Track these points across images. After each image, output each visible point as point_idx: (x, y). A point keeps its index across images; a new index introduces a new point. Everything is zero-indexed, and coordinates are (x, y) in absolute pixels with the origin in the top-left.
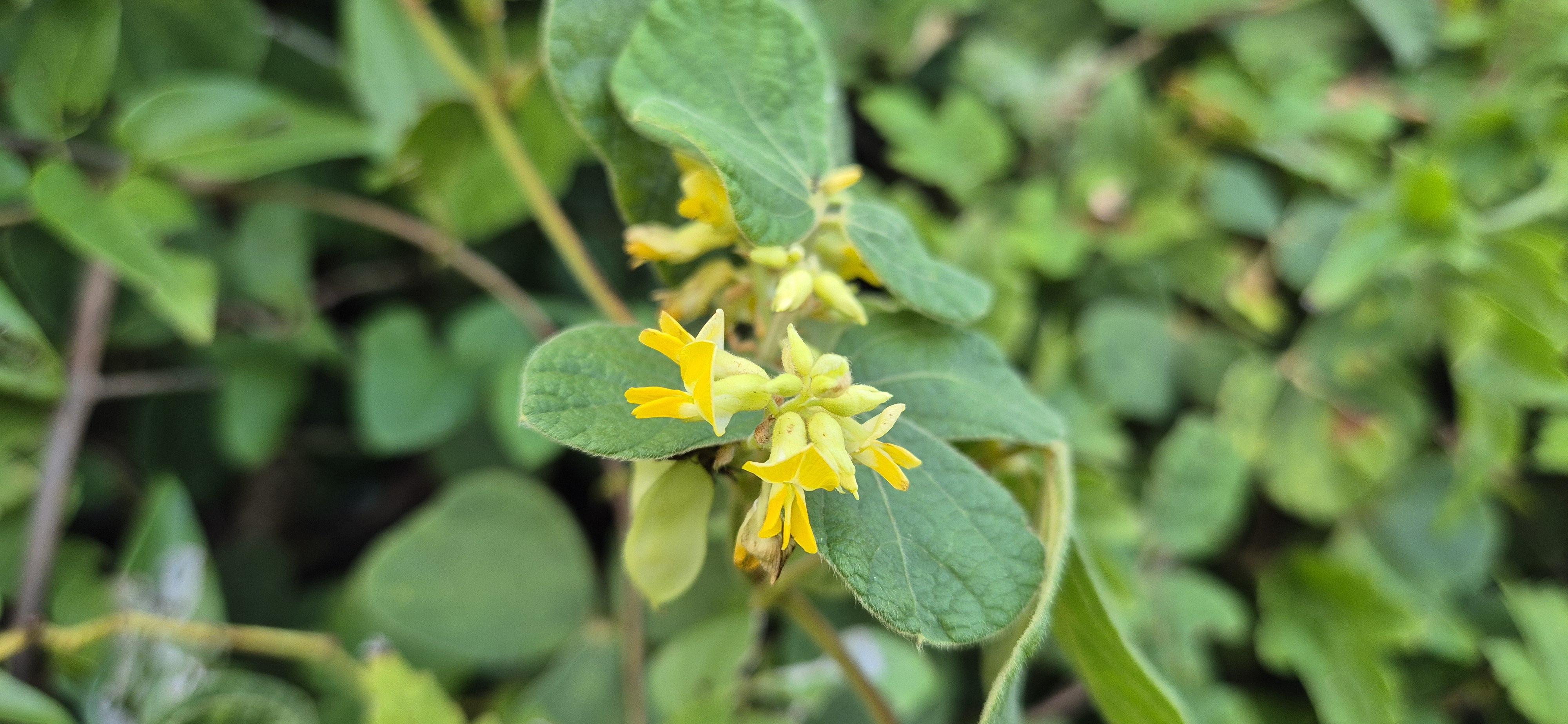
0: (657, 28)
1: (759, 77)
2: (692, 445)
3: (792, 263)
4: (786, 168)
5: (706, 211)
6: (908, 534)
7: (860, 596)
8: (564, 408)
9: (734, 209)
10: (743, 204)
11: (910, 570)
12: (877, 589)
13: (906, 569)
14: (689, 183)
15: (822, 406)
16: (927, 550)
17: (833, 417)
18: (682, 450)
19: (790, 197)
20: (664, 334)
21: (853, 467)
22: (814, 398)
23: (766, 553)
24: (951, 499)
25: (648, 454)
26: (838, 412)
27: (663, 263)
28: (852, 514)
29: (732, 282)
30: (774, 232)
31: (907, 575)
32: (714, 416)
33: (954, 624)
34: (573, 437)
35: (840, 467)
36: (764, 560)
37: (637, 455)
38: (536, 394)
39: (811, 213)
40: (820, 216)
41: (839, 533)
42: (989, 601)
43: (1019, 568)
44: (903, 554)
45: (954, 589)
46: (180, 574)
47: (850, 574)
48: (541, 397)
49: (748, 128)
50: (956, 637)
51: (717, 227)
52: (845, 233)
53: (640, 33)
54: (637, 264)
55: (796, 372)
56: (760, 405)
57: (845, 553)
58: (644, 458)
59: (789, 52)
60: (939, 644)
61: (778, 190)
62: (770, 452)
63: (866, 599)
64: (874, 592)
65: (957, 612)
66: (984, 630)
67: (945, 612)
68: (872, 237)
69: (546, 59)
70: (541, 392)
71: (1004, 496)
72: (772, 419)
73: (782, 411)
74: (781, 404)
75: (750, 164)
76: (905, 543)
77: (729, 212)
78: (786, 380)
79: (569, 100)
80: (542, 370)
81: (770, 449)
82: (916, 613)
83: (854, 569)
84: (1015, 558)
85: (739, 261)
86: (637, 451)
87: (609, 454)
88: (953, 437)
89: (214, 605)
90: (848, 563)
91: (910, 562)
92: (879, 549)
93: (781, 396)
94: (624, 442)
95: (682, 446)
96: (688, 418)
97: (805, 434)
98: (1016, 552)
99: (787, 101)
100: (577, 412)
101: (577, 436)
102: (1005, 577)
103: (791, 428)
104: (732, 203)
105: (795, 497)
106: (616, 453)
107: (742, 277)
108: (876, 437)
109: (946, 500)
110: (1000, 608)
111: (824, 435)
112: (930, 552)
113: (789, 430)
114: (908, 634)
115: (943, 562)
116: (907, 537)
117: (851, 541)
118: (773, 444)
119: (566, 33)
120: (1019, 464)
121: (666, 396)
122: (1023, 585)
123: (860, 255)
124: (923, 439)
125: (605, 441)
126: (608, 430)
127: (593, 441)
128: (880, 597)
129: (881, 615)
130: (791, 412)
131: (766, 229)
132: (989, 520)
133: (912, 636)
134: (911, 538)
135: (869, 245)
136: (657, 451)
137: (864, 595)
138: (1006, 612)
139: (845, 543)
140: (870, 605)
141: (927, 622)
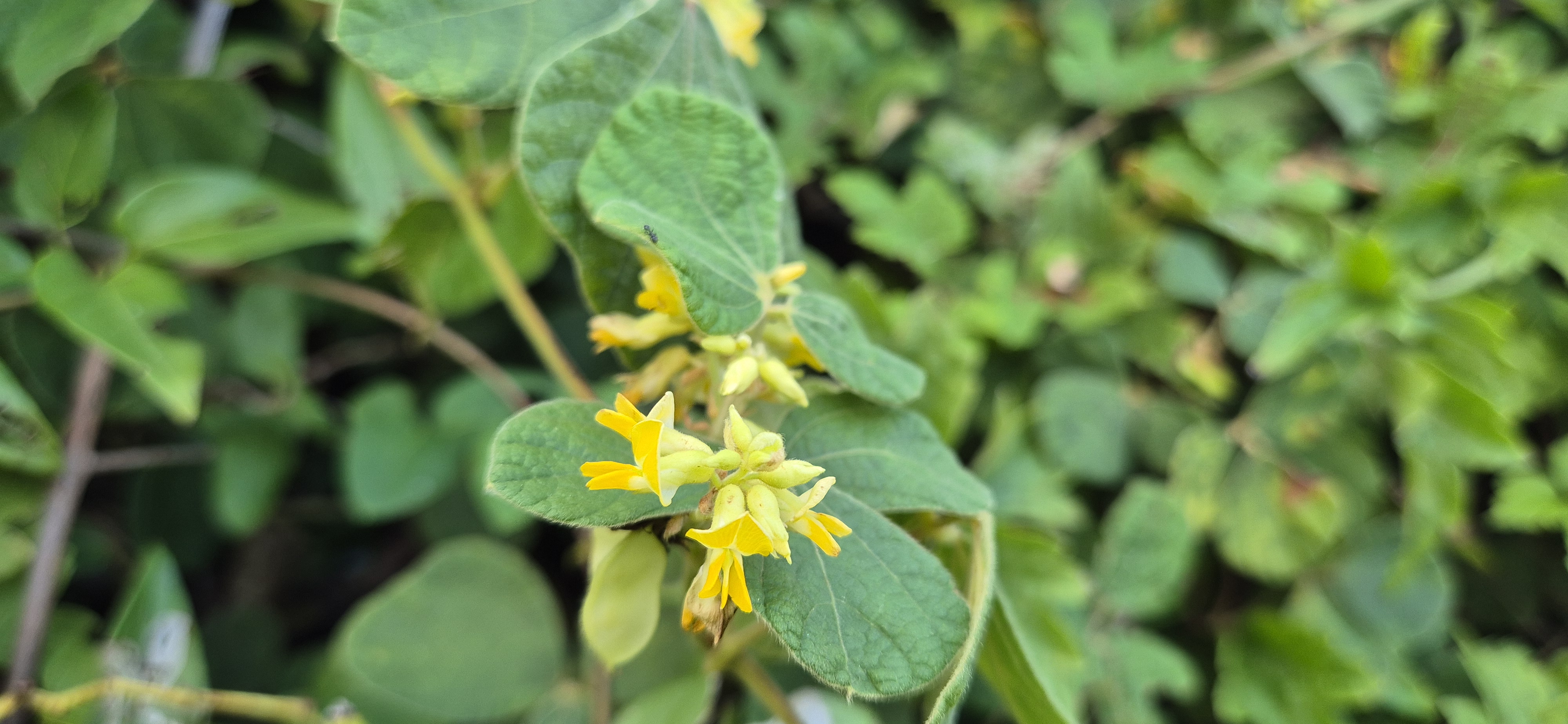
0: (621, 134)
1: (713, 178)
2: (643, 515)
3: (740, 351)
4: (736, 262)
5: (662, 304)
6: (842, 596)
7: (793, 651)
8: (528, 477)
9: (687, 302)
10: (695, 297)
11: (842, 628)
12: (809, 645)
13: (839, 627)
14: (647, 277)
15: (760, 479)
16: (860, 611)
17: (771, 490)
18: (634, 519)
19: (739, 289)
20: (619, 415)
21: (787, 534)
22: (752, 472)
23: (710, 614)
24: (884, 565)
25: (603, 522)
26: (774, 485)
27: (625, 348)
28: (790, 578)
29: (688, 367)
30: (723, 323)
31: (840, 633)
32: (660, 488)
33: (882, 678)
34: (535, 504)
35: (775, 534)
36: (708, 621)
37: (592, 523)
38: (503, 463)
39: (759, 304)
40: (768, 307)
41: (775, 595)
42: (915, 657)
43: (944, 628)
44: (837, 615)
45: (883, 647)
46: (165, 641)
47: (784, 631)
48: (508, 468)
49: (703, 226)
50: (883, 689)
51: (674, 317)
52: (791, 322)
53: (605, 139)
54: (600, 349)
55: (736, 448)
56: (703, 478)
57: (779, 611)
58: (599, 525)
59: (741, 155)
60: (867, 695)
61: (728, 283)
62: (712, 521)
63: (798, 654)
64: (806, 647)
65: (885, 667)
66: (909, 683)
67: (875, 667)
68: (815, 326)
69: (518, 161)
70: (507, 462)
71: (932, 562)
72: (715, 492)
73: (724, 484)
74: (724, 478)
75: (703, 261)
76: (838, 604)
77: (682, 305)
78: (727, 455)
79: (538, 198)
80: (510, 442)
81: (712, 518)
82: (847, 668)
83: (788, 626)
84: (942, 618)
85: (695, 348)
86: (593, 519)
87: (567, 520)
88: (887, 508)
89: (197, 671)
90: (782, 620)
91: (844, 621)
92: (813, 609)
93: (723, 471)
94: (582, 510)
95: (634, 516)
96: (638, 490)
97: (744, 504)
98: (942, 613)
99: (740, 200)
100: (540, 481)
101: (539, 503)
102: (931, 636)
103: (730, 499)
104: (684, 296)
105: (734, 562)
106: (574, 519)
107: (698, 362)
108: (808, 507)
109: (879, 565)
110: (926, 664)
111: (760, 505)
112: (861, 613)
113: (730, 501)
114: (838, 686)
115: (874, 622)
116: (842, 599)
117: (786, 601)
118: (715, 514)
119: (535, 138)
120: (951, 534)
121: (617, 470)
122: (947, 643)
123: (803, 342)
124: (860, 511)
125: (564, 509)
126: (568, 499)
127: (553, 508)
128: (812, 652)
129: (812, 669)
130: (731, 484)
131: (715, 320)
132: (919, 583)
133: (842, 688)
134: (845, 601)
135: (812, 332)
136: (611, 519)
137: (795, 650)
138: (930, 667)
139: (780, 603)
140: (802, 659)
141: (857, 677)
